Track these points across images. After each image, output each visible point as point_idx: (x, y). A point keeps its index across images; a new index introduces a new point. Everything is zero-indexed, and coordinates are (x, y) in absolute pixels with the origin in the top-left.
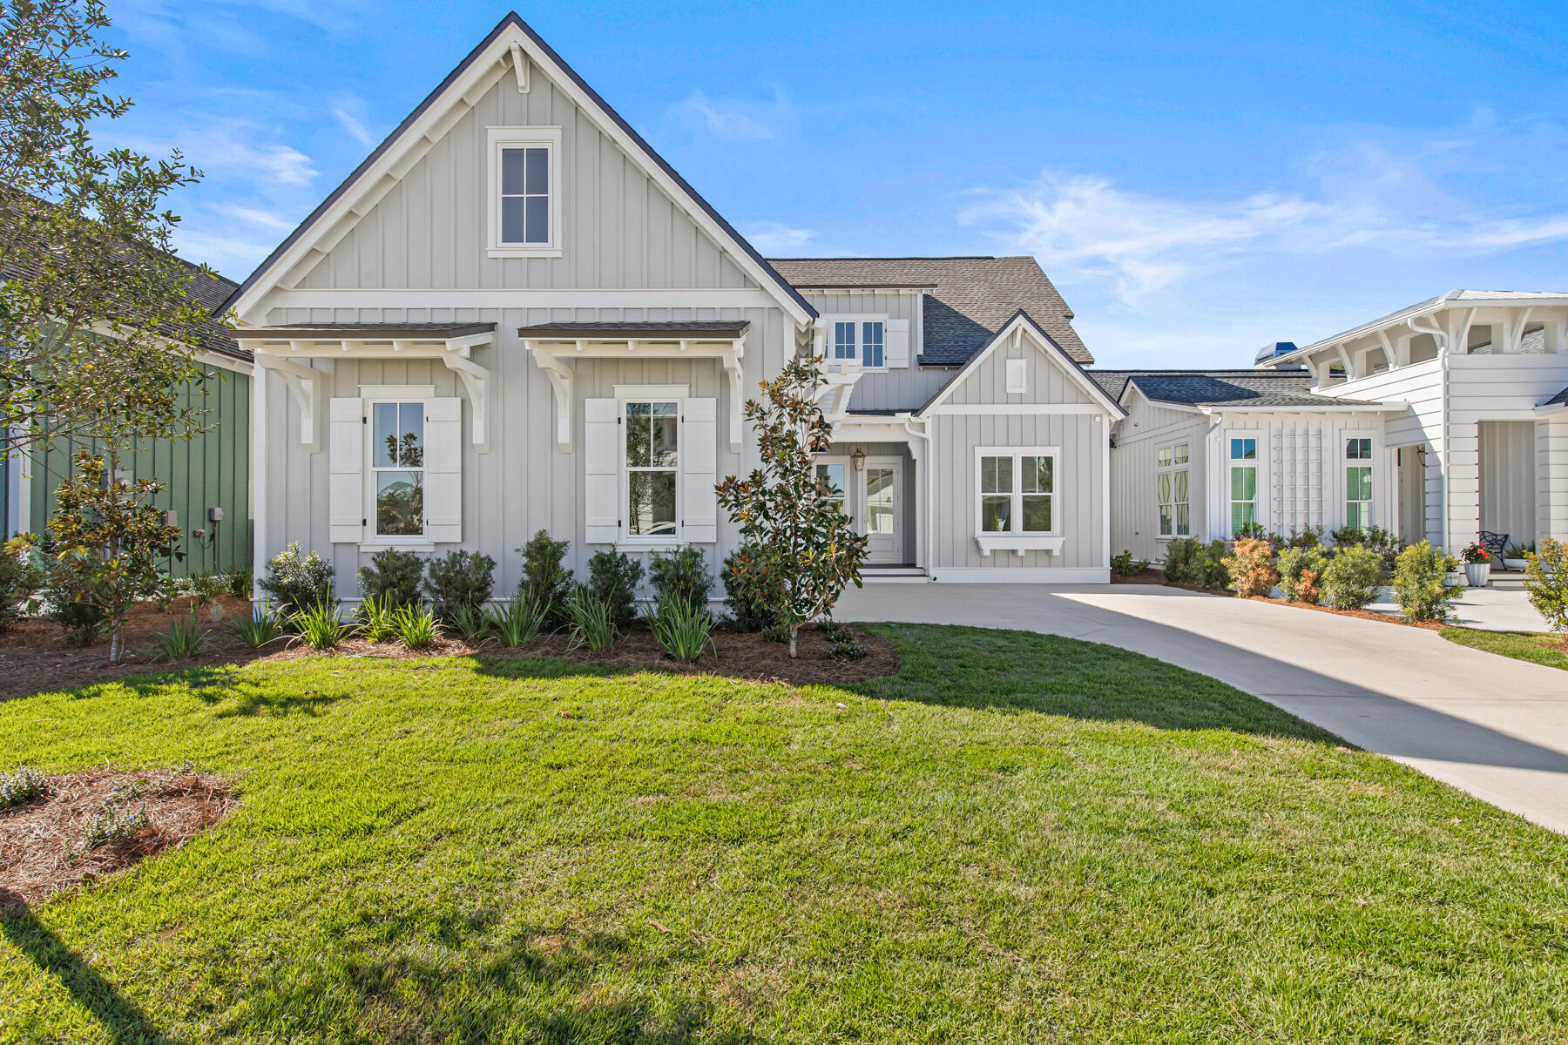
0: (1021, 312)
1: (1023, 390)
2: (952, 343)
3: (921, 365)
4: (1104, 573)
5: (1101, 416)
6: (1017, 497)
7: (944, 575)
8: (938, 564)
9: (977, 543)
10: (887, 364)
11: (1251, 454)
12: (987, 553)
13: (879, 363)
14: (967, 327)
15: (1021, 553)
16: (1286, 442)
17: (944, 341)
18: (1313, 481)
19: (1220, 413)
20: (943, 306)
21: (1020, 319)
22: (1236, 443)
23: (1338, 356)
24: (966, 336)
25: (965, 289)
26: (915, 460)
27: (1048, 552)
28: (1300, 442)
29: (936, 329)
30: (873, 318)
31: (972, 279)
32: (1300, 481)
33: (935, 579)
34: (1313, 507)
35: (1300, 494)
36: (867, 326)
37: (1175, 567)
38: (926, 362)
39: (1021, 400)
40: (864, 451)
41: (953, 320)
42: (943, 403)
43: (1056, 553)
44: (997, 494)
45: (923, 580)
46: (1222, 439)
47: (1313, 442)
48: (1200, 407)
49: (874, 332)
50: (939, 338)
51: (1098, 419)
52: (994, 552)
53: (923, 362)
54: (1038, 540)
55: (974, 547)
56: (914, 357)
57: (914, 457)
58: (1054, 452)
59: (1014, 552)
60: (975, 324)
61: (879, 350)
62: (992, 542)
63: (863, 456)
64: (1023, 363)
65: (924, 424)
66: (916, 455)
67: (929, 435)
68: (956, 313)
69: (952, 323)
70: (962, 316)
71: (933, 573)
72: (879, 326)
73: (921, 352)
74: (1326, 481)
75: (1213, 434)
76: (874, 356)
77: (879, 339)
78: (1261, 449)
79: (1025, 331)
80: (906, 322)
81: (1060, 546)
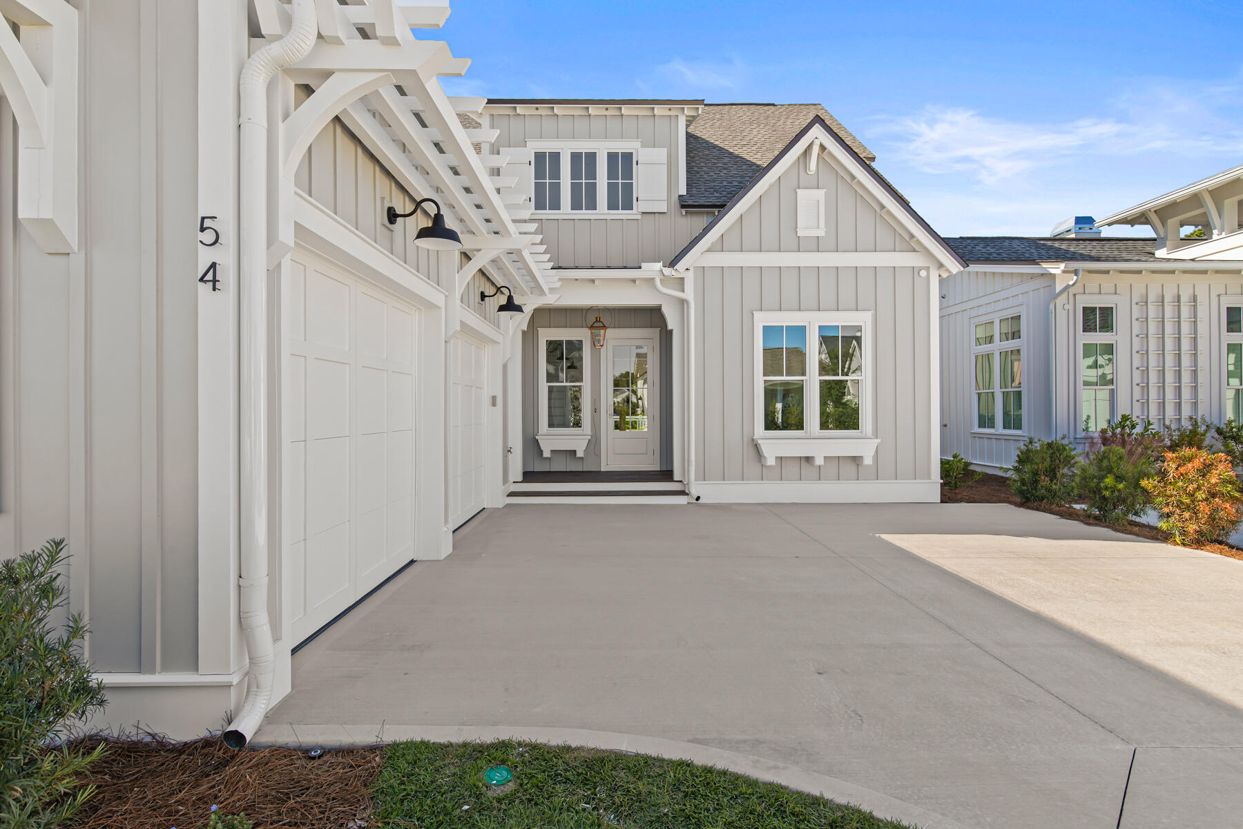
0: (818, 120)
1: (821, 233)
2: (725, 183)
3: (683, 207)
4: (931, 488)
5: (927, 269)
6: (812, 383)
7: (710, 492)
8: (703, 476)
9: (757, 447)
10: (639, 207)
11: (1107, 326)
12: (771, 461)
13: (628, 206)
14: (744, 167)
15: (819, 461)
16: (1153, 311)
17: (714, 181)
18: (1186, 361)
19: (1076, 272)
20: (715, 147)
21: (817, 131)
22: (1089, 312)
23: (1202, 206)
24: (742, 177)
25: (742, 131)
26: (671, 331)
27: (856, 460)
28: (1169, 311)
29: (705, 169)
30: (620, 147)
31: (751, 124)
32: (1170, 361)
33: (698, 498)
34: (1186, 394)
35: (1170, 378)
36: (612, 157)
37: (1036, 482)
38: (690, 203)
39: (817, 245)
40: (606, 320)
41: (726, 160)
42: (709, 250)
43: (868, 461)
44: (785, 378)
45: (681, 500)
46: (1070, 307)
47: (1185, 312)
48: (1044, 265)
49: (622, 164)
50: (708, 178)
51: (923, 273)
52: (780, 459)
53: (686, 205)
54: (841, 443)
55: (752, 452)
56: (675, 198)
57: (670, 327)
58: (862, 319)
59: (808, 459)
60: (754, 164)
61: (628, 188)
62: (777, 445)
63: (604, 327)
64: (820, 194)
65: (683, 279)
66: (672, 324)
67: (689, 294)
68: (731, 153)
69: (725, 164)
70: (738, 157)
71: (694, 492)
72: (628, 157)
73: (683, 191)
74: (1202, 361)
75: (1060, 301)
76: (622, 197)
77: (628, 174)
78: (1121, 320)
79: (823, 148)
80: (664, 151)
81: (872, 453)
